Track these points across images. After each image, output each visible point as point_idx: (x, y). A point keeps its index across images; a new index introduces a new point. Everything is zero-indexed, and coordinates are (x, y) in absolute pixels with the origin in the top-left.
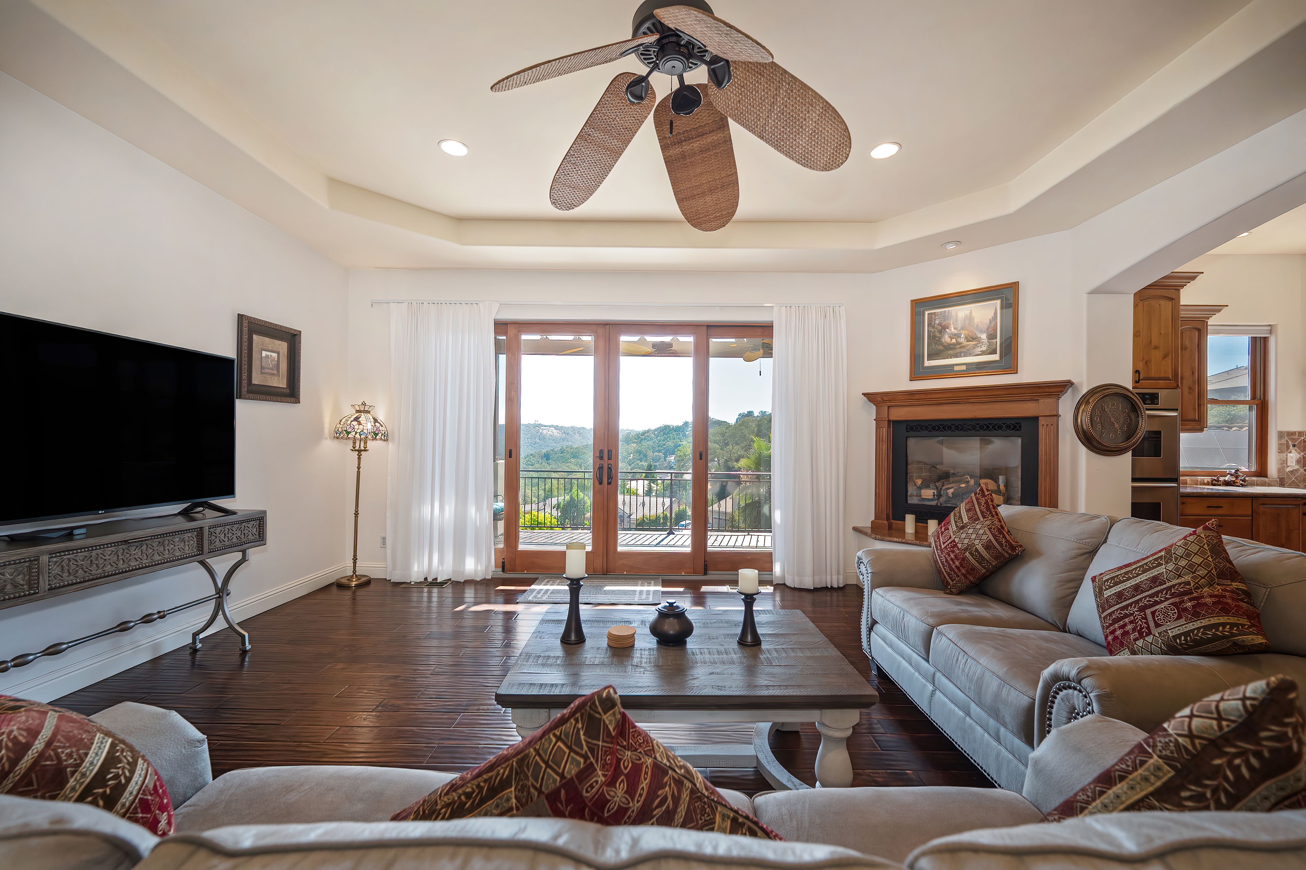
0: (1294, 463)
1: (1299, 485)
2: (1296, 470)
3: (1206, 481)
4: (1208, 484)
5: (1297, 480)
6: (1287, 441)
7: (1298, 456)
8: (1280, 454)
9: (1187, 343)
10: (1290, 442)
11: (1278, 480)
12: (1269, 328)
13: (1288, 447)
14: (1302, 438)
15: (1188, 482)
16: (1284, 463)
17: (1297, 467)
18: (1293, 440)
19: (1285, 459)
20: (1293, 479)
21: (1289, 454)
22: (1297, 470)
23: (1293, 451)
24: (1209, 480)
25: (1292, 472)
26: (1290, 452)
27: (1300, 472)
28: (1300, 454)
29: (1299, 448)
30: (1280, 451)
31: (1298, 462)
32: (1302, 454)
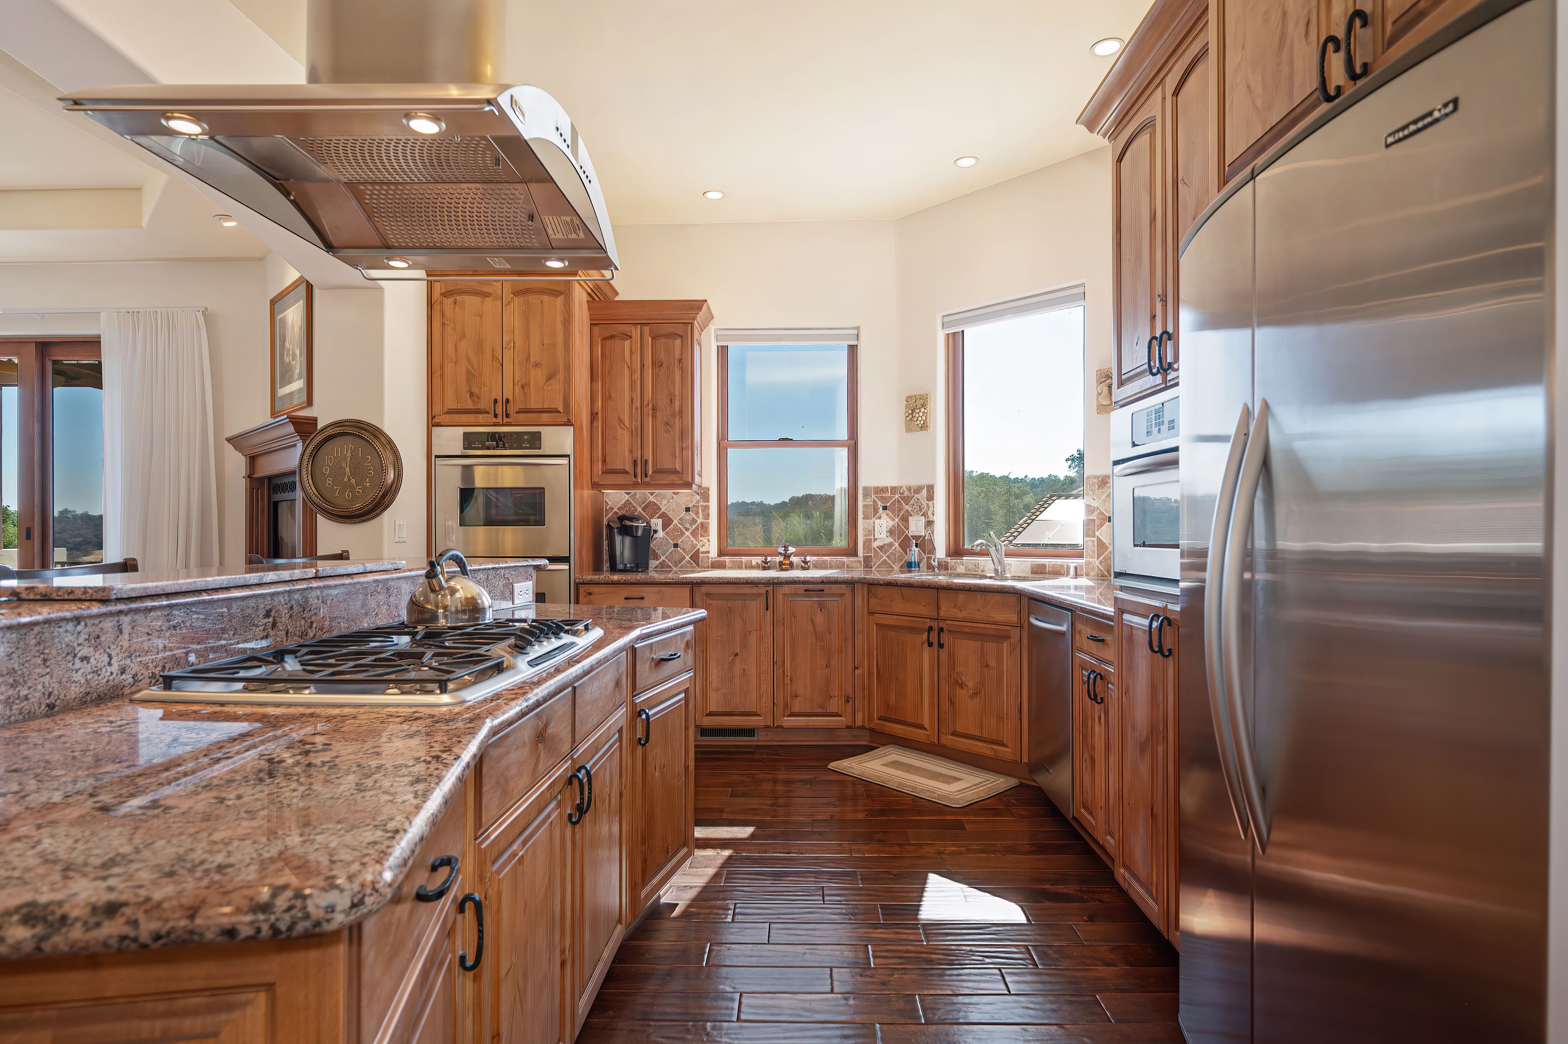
0: (884, 535)
1: (892, 567)
2: (887, 544)
3: (754, 563)
4: (757, 567)
5: (890, 559)
6: (875, 502)
7: (891, 523)
8: (865, 521)
9: (662, 356)
10: (879, 503)
11: (862, 560)
12: (855, 332)
13: (876, 511)
14: (897, 496)
15: (727, 564)
16: (871, 532)
17: (890, 540)
18: (883, 499)
19: (871, 528)
20: (885, 558)
21: (877, 521)
22: (890, 545)
23: (884, 516)
24: (760, 562)
25: (881, 548)
26: (880, 518)
27: (894, 547)
28: (893, 520)
29: (893, 512)
30: (866, 517)
31: (891, 532)
32: (897, 520)
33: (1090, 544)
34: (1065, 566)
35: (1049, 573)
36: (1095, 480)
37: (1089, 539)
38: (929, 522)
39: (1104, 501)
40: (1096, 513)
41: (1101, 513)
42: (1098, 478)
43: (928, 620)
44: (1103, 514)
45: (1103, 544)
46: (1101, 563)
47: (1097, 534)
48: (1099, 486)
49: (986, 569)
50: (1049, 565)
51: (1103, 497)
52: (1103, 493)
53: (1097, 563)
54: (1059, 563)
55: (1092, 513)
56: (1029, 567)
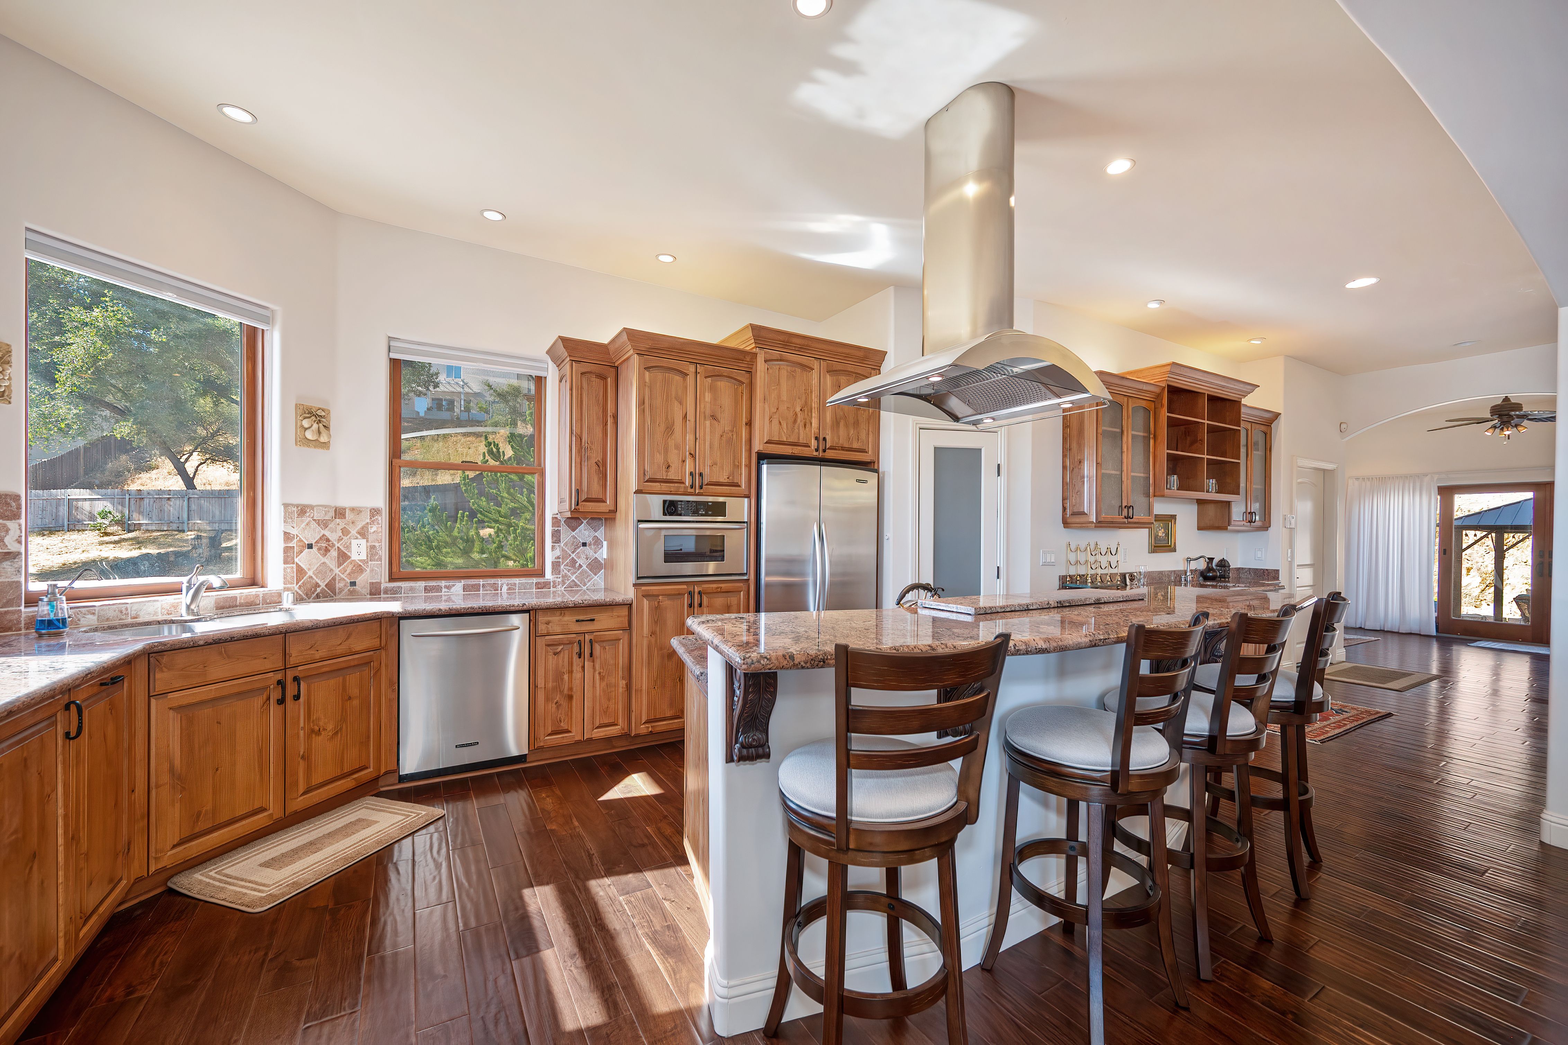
33: (289, 570)
34: (261, 596)
35: (241, 605)
36: (295, 509)
37: (288, 565)
38: (9, 553)
39: (304, 529)
40: (295, 540)
41: (301, 541)
42: (297, 507)
43: (271, 674)
44: (302, 541)
45: (302, 569)
46: (300, 587)
47: (296, 560)
48: (299, 515)
49: (141, 614)
50: (240, 598)
51: (303, 525)
52: (302, 522)
53: (296, 588)
54: (254, 593)
55: (292, 541)
56: (213, 602)
